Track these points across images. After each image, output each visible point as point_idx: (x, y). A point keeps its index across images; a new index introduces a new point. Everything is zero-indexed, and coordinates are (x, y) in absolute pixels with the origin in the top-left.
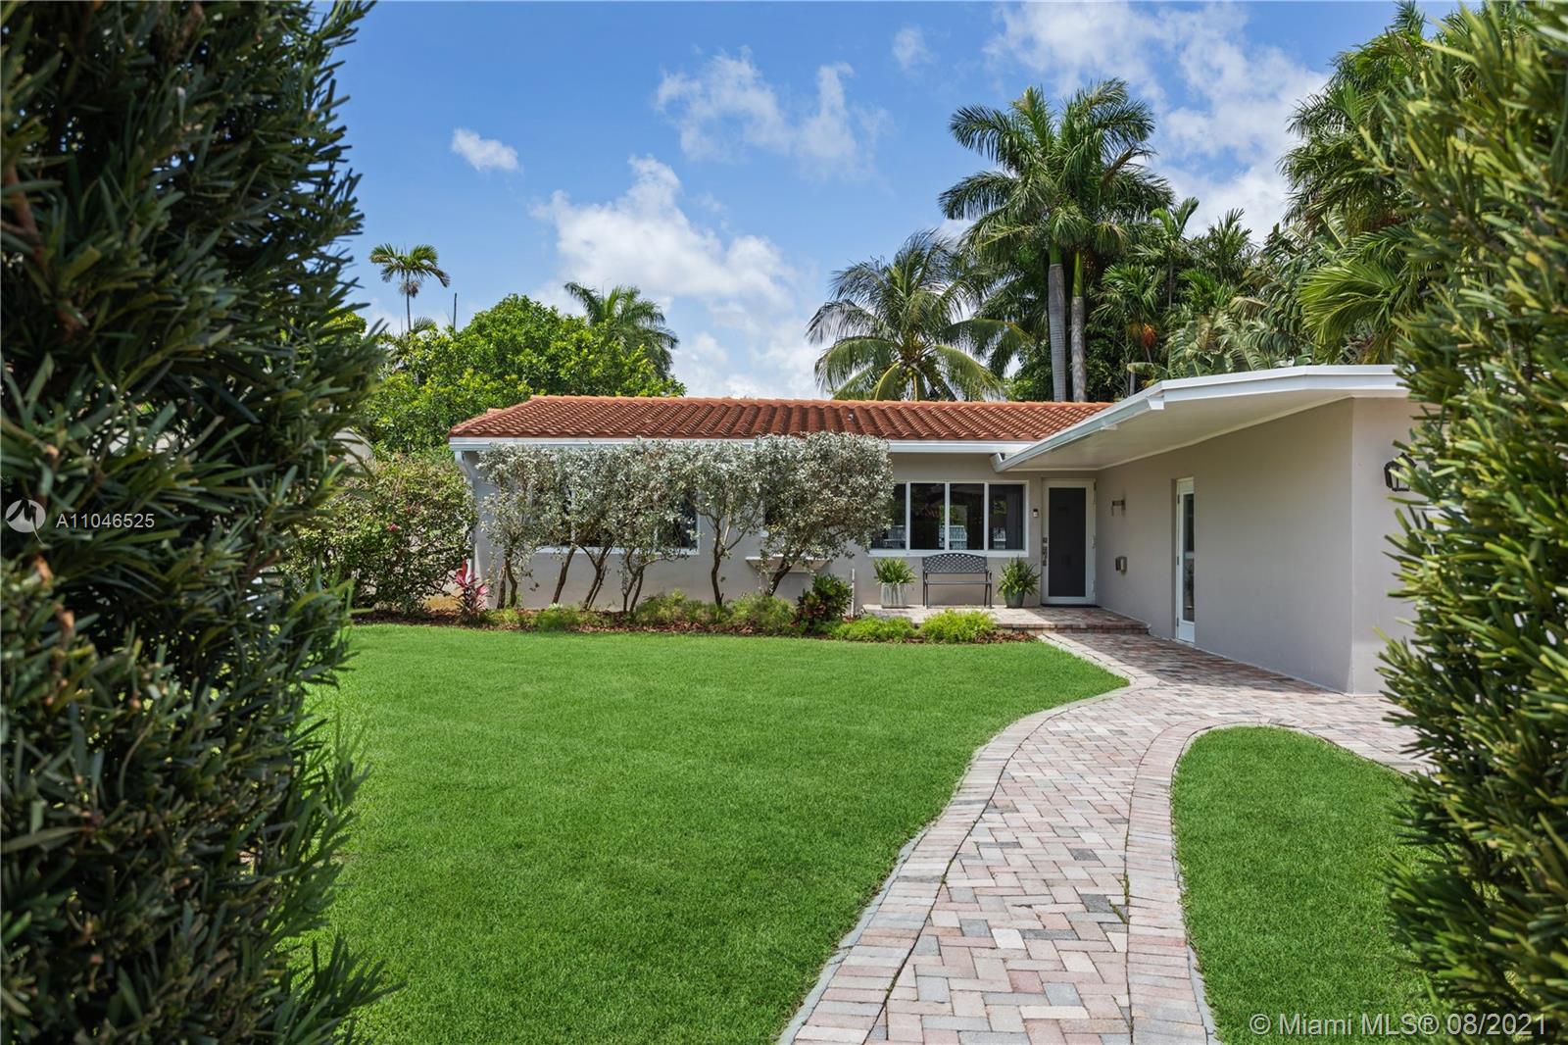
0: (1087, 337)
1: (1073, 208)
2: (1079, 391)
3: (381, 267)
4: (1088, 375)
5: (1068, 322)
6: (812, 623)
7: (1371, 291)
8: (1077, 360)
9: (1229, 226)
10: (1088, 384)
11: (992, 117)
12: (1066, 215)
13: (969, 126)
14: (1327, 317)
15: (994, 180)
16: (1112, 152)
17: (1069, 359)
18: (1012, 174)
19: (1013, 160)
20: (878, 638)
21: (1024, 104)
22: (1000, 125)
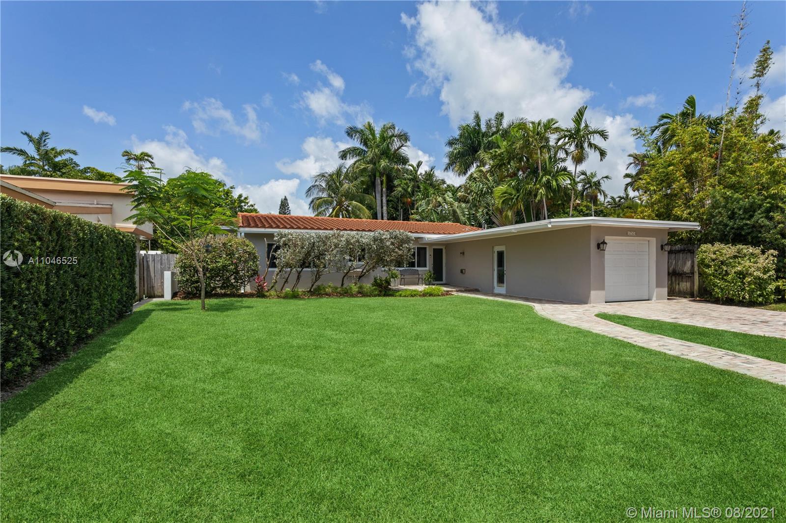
0: (388, 201)
1: (387, 161)
2: (385, 218)
3: (126, 157)
4: (388, 213)
5: (382, 196)
6: (386, 292)
7: (511, 194)
8: (385, 208)
9: (431, 170)
10: (388, 216)
11: (359, 130)
12: (383, 163)
13: (351, 132)
14: (501, 201)
15: (358, 149)
16: (396, 144)
17: (382, 208)
18: (364, 148)
19: (366, 144)
20: (412, 296)
21: (367, 125)
22: (361, 132)
